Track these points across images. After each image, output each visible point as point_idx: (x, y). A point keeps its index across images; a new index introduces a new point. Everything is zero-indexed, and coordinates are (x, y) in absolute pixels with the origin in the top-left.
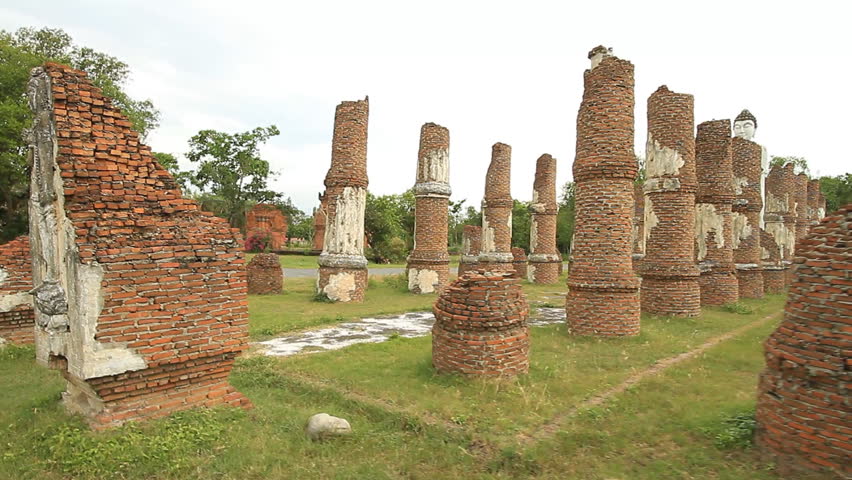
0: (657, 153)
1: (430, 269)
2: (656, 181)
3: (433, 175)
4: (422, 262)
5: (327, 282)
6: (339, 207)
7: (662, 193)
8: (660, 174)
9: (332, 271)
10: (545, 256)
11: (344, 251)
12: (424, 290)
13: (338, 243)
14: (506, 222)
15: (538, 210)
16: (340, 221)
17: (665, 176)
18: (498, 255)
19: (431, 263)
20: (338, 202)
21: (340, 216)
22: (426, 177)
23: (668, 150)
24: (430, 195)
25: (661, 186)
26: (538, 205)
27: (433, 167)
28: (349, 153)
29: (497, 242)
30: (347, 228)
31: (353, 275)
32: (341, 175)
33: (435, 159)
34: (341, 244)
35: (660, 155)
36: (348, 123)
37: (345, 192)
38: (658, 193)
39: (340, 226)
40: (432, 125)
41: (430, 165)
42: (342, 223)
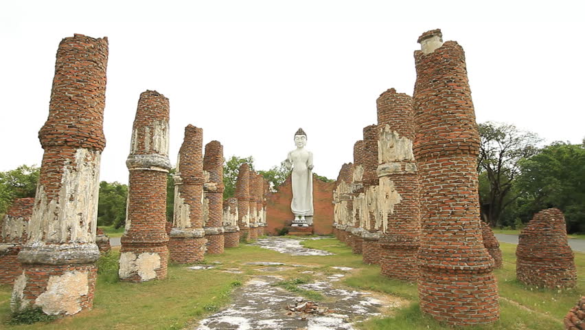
0: (397, 141)
1: (151, 252)
2: (397, 164)
3: (156, 147)
4: (142, 245)
5: (42, 289)
6: (67, 176)
7: (404, 175)
8: (401, 158)
9: (52, 270)
10: (216, 229)
11: (74, 239)
12: (144, 277)
13: (64, 228)
14: (200, 198)
15: (210, 188)
16: (68, 196)
17: (405, 160)
18: (194, 231)
19: (153, 245)
20: (65, 168)
21: (68, 189)
22: (147, 149)
23: (407, 139)
24: (152, 168)
25: (403, 169)
26: (210, 184)
27: (156, 138)
28: (84, 102)
29: (194, 218)
30: (79, 204)
31: (86, 273)
32: (73, 131)
33: (158, 130)
34: (69, 229)
35: (400, 144)
36: (86, 64)
37: (77, 156)
38: (400, 175)
39: (69, 203)
40: (155, 94)
41: (152, 136)
42: (71, 199)
